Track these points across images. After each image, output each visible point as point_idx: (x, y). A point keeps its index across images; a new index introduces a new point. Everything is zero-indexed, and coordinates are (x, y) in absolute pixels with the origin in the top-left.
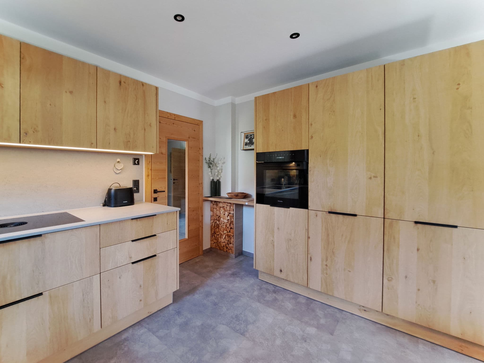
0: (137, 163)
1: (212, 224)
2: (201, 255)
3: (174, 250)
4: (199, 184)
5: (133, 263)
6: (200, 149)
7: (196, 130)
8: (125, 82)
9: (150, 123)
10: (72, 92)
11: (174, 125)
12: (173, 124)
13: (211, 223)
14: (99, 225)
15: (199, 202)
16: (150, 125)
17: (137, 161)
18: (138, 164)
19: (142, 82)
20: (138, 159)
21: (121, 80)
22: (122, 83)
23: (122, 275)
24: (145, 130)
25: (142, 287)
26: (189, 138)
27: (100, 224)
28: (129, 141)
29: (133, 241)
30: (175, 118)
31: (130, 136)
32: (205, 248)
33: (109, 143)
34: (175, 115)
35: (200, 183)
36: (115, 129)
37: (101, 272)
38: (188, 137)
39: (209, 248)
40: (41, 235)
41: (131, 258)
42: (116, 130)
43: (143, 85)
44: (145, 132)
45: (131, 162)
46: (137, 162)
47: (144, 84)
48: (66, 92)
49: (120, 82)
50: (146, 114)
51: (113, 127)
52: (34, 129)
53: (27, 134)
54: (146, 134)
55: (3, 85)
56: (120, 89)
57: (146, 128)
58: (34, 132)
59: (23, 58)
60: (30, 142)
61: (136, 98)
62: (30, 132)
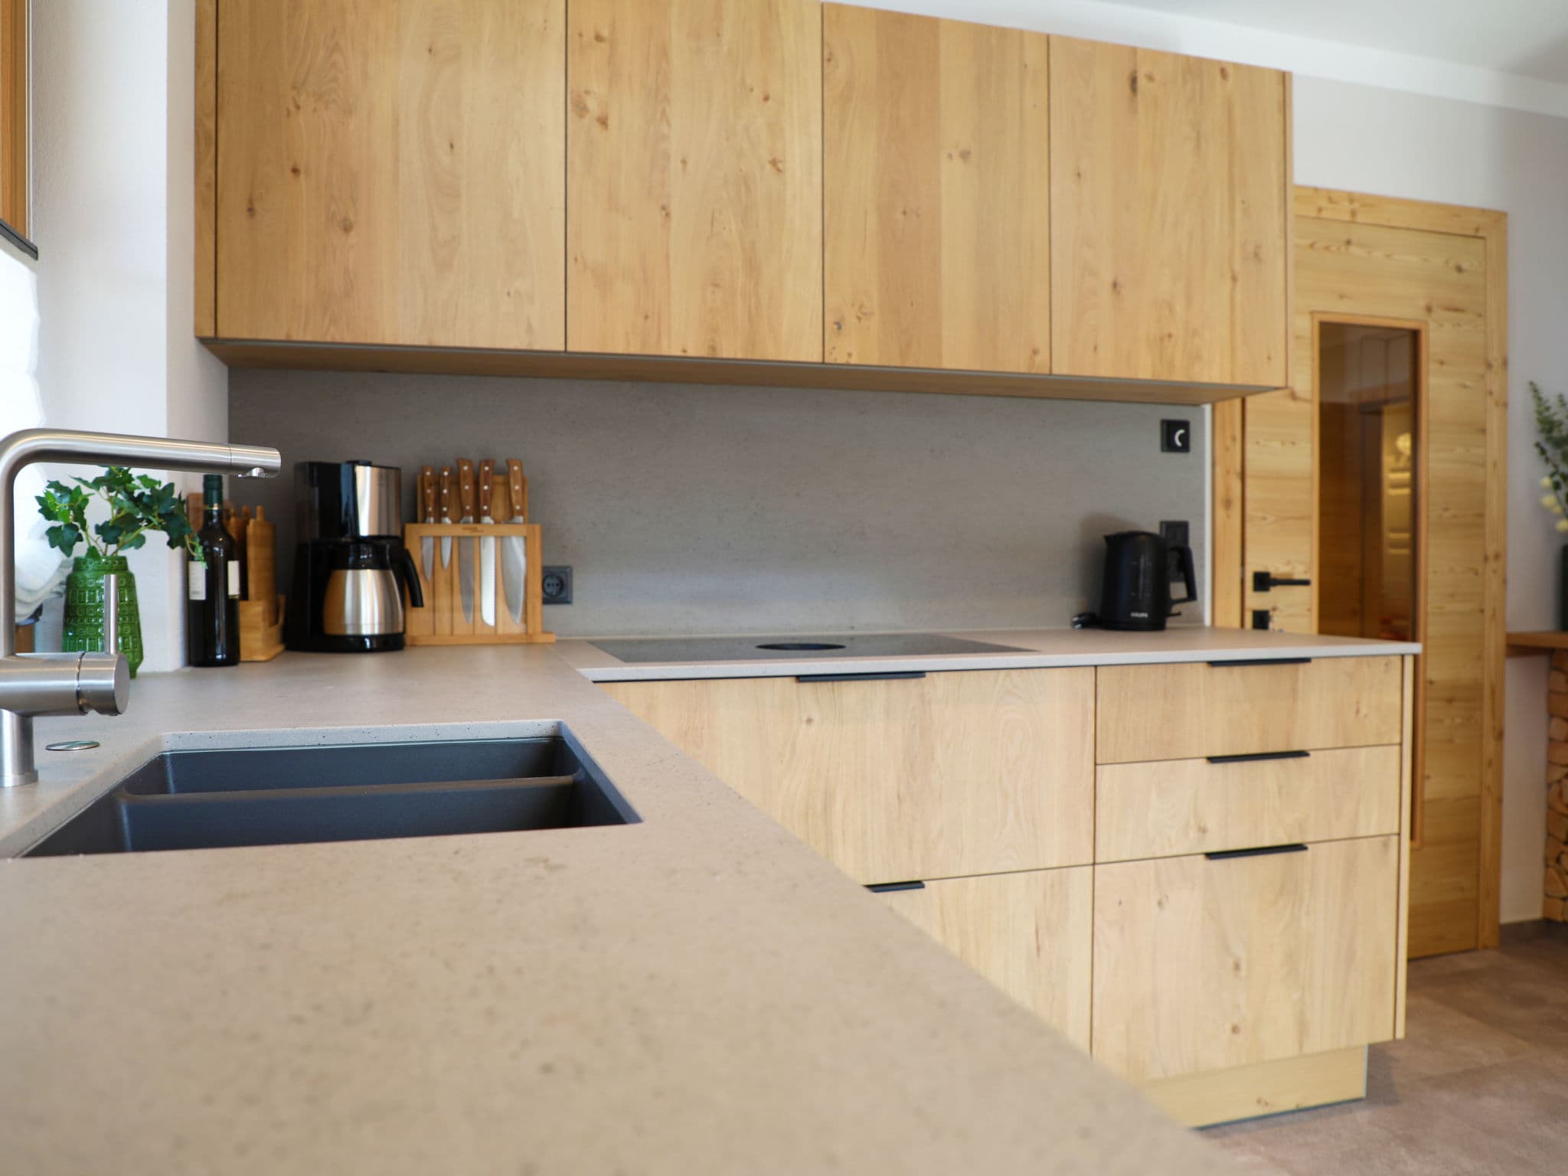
0: (1179, 443)
1: (1555, 788)
2: (1485, 947)
3: (1386, 845)
4: (1486, 558)
5: (1211, 856)
6: (1489, 366)
7: (1465, 265)
8: (1150, 78)
10: (969, 153)
11: (1353, 249)
12: (1349, 242)
13: (1549, 786)
14: (1093, 668)
15: (1480, 658)
16: (1256, 255)
17: (1181, 432)
18: (1185, 447)
19: (1219, 62)
20: (1185, 425)
21: (1135, 72)
22: (1142, 82)
23: (1167, 897)
24: (1234, 279)
25: (1243, 972)
26: (1429, 309)
27: (1096, 666)
28: (1170, 336)
29: (1212, 760)
30: (1353, 213)
31: (1171, 310)
32: (1507, 917)
33: (1096, 348)
34: (1351, 198)
35: (1490, 553)
36: (1115, 285)
37: (1097, 861)
38: (1422, 303)
39: (1534, 922)
40: (921, 674)
41: (1203, 830)
42: (1118, 289)
43: (1223, 73)
44: (1233, 289)
45: (1156, 436)
46: (1181, 438)
47: (1230, 71)
48: (950, 156)
49: (1134, 81)
50: (1239, 206)
51: (1107, 279)
52: (861, 307)
53: (840, 328)
54: (1238, 298)
55: (780, 166)
56: (1134, 110)
57: (1238, 267)
58: (859, 319)
59: (829, 60)
60: (850, 355)
61: (1198, 140)
62: (850, 320)
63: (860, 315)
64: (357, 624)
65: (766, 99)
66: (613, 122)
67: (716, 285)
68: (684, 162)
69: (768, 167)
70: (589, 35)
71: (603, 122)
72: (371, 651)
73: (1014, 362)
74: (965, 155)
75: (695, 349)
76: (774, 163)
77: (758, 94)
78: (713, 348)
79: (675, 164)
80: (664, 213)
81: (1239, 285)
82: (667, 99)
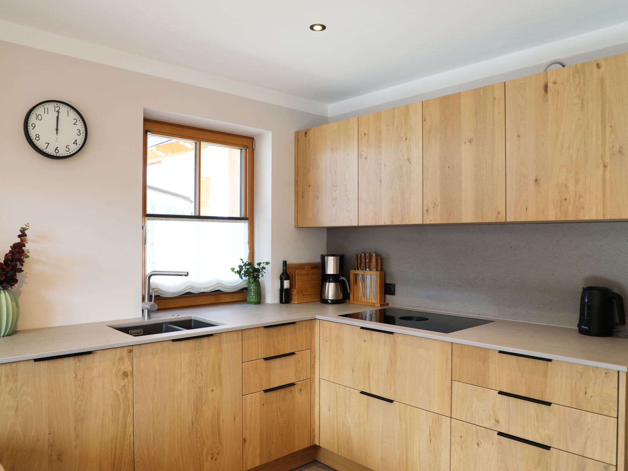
8: (555, 83)
9: (620, 148)
10: (472, 139)
16: (620, 152)
19: (596, 61)
21: (547, 83)
22: (550, 85)
23: (481, 443)
24: (605, 166)
29: (501, 393)
31: (566, 186)
33: (527, 209)
36: (536, 180)
41: (498, 422)
42: (538, 182)
43: (598, 65)
44: (605, 171)
47: (603, 63)
48: (465, 143)
49: (546, 87)
50: (608, 129)
51: (532, 178)
52: (434, 203)
53: (428, 212)
54: (608, 175)
55: (410, 160)
56: (546, 100)
57: (607, 160)
58: (434, 208)
59: (425, 120)
60: (431, 220)
61: (582, 103)
62: (431, 209)
63: (434, 206)
64: (328, 297)
65: (406, 140)
66: (368, 158)
67: (393, 202)
68: (385, 165)
69: (407, 162)
70: (363, 134)
71: (366, 158)
72: (331, 303)
73: (491, 218)
74: (470, 141)
75: (388, 223)
76: (408, 160)
77: (404, 139)
78: (392, 222)
79: (383, 165)
80: (380, 182)
81: (608, 169)
82: (381, 147)
